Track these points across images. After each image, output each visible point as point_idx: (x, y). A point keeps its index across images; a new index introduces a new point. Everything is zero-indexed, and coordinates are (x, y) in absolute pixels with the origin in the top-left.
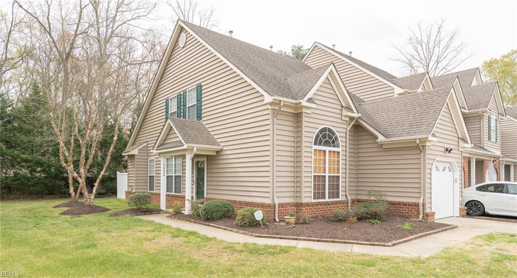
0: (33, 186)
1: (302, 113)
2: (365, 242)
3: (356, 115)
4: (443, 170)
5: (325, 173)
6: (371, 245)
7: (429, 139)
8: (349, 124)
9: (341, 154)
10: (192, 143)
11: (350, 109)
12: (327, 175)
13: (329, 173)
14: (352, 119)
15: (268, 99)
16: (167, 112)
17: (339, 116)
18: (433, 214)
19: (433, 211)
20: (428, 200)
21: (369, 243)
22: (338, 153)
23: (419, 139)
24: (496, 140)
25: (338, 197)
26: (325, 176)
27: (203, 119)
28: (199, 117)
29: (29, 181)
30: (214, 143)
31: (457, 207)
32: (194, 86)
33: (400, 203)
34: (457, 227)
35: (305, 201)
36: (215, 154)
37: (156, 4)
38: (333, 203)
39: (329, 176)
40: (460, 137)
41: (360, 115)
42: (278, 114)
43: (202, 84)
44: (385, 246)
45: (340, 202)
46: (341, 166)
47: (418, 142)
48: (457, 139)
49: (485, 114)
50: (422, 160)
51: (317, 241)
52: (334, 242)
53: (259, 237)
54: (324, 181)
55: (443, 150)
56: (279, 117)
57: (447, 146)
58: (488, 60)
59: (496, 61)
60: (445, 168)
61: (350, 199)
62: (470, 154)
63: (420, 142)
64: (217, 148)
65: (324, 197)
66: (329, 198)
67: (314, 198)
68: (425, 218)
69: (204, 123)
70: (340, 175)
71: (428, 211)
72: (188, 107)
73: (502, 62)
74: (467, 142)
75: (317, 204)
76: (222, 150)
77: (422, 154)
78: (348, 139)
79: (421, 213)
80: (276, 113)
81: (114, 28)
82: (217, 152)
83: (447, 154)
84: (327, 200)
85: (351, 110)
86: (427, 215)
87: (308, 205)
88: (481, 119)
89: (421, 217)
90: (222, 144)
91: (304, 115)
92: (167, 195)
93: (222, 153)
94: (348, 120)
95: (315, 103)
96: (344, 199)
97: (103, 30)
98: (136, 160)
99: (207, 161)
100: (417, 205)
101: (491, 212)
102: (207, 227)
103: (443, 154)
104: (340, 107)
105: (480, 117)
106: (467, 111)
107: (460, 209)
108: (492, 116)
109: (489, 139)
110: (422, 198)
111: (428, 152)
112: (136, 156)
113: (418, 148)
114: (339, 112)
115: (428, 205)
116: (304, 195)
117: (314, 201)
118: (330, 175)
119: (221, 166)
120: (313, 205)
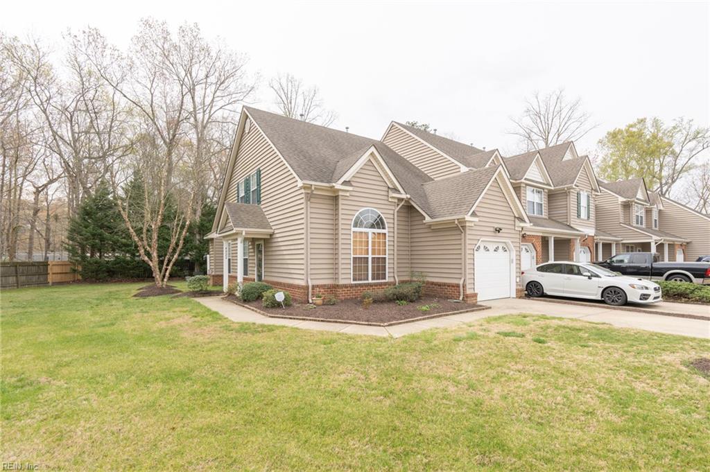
0: (133, 269)
1: (338, 196)
2: (364, 323)
3: (404, 196)
4: (495, 251)
5: (368, 254)
6: (368, 325)
7: (466, 219)
8: (398, 205)
9: (387, 235)
10: (242, 227)
11: (396, 190)
12: (370, 256)
13: (372, 254)
14: (400, 200)
15: (300, 184)
16: (238, 196)
17: (386, 198)
18: (475, 295)
19: (476, 292)
20: (468, 281)
21: (367, 323)
22: (385, 234)
23: (458, 219)
24: (588, 217)
25: (385, 279)
26: (367, 258)
27: (262, 203)
28: (259, 202)
29: (128, 265)
30: (267, 226)
31: (514, 287)
32: (255, 171)
33: (445, 284)
34: (490, 308)
35: (342, 282)
36: (269, 237)
37: (253, 88)
38: (376, 285)
39: (373, 258)
40: (517, 216)
41: (409, 196)
42: (311, 197)
43: (261, 169)
44: (380, 326)
45: (385, 284)
46: (387, 248)
47: (456, 222)
48: (513, 218)
49: (571, 190)
50: (463, 240)
51: (322, 321)
52: (336, 322)
53: (272, 317)
54: (367, 263)
55: (492, 229)
56: (312, 200)
57: (496, 226)
58: (611, 130)
59: (620, 131)
60: (497, 248)
61: (397, 280)
62: (543, 232)
63: (459, 222)
64: (270, 231)
65: (367, 279)
66: (373, 279)
67: (354, 280)
68: (465, 299)
69: (262, 207)
70: (387, 256)
71: (469, 292)
72: (253, 191)
73: (627, 132)
74: (525, 221)
75: (356, 286)
76: (273, 234)
77: (463, 234)
78: (396, 220)
79: (462, 294)
80: (310, 197)
81: (212, 113)
82: (271, 235)
83: (498, 234)
84: (370, 281)
85: (398, 191)
86: (466, 296)
87: (346, 286)
88: (567, 195)
89: (461, 298)
90: (274, 228)
91: (340, 198)
92: (229, 276)
93: (274, 236)
94: (396, 201)
95: (353, 186)
96: (392, 280)
97: (200, 116)
98: (215, 244)
99: (264, 244)
100: (458, 286)
101: (549, 293)
102: (242, 308)
103: (493, 234)
104: (386, 189)
105: (566, 194)
106: (552, 188)
107: (516, 290)
108: (581, 192)
109: (579, 216)
110: (463, 279)
111: (468, 232)
112: (215, 241)
113: (458, 228)
114: (385, 193)
115: (468, 286)
116: (341, 276)
117: (353, 282)
118: (374, 256)
119: (274, 249)
120: (351, 286)
